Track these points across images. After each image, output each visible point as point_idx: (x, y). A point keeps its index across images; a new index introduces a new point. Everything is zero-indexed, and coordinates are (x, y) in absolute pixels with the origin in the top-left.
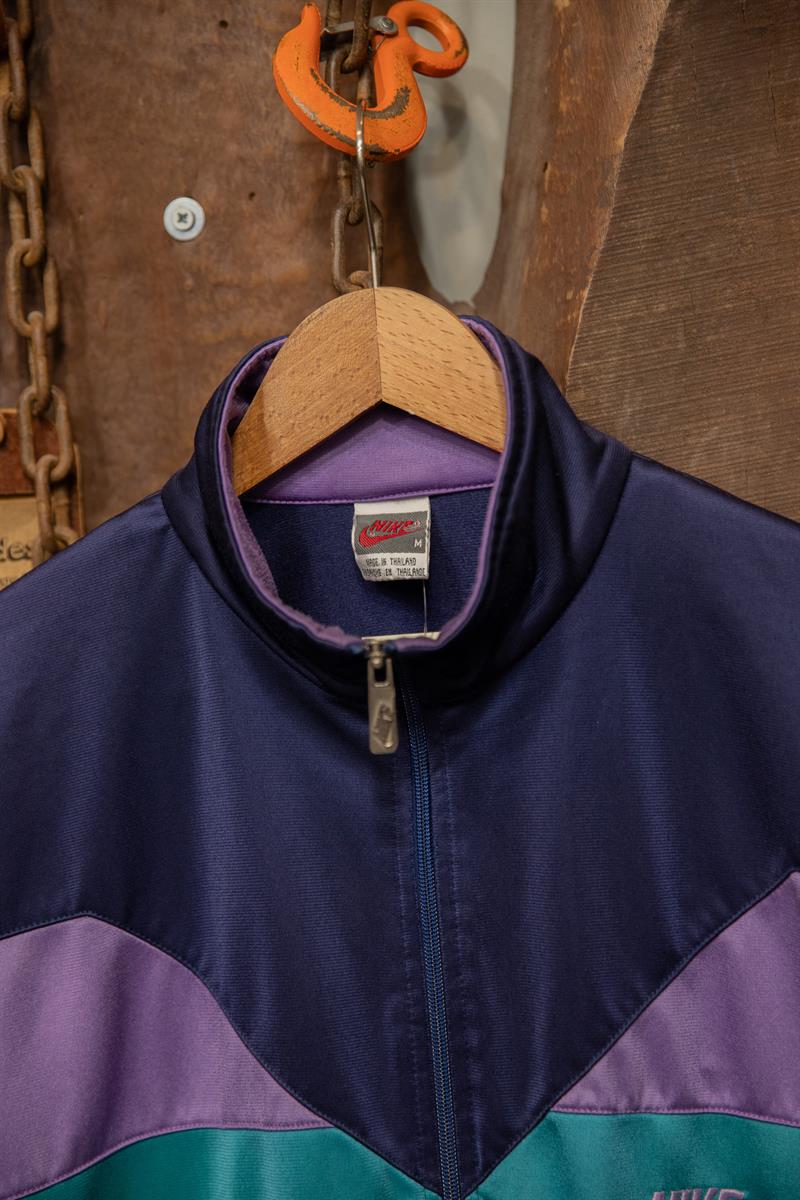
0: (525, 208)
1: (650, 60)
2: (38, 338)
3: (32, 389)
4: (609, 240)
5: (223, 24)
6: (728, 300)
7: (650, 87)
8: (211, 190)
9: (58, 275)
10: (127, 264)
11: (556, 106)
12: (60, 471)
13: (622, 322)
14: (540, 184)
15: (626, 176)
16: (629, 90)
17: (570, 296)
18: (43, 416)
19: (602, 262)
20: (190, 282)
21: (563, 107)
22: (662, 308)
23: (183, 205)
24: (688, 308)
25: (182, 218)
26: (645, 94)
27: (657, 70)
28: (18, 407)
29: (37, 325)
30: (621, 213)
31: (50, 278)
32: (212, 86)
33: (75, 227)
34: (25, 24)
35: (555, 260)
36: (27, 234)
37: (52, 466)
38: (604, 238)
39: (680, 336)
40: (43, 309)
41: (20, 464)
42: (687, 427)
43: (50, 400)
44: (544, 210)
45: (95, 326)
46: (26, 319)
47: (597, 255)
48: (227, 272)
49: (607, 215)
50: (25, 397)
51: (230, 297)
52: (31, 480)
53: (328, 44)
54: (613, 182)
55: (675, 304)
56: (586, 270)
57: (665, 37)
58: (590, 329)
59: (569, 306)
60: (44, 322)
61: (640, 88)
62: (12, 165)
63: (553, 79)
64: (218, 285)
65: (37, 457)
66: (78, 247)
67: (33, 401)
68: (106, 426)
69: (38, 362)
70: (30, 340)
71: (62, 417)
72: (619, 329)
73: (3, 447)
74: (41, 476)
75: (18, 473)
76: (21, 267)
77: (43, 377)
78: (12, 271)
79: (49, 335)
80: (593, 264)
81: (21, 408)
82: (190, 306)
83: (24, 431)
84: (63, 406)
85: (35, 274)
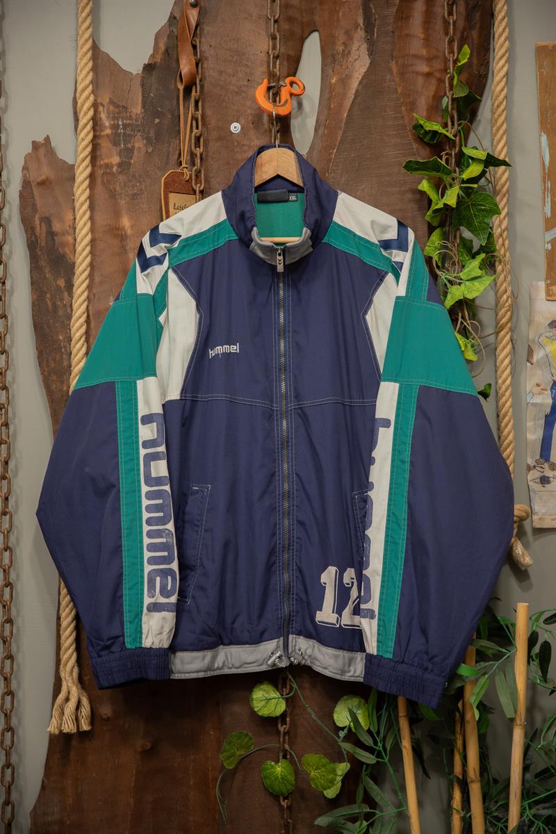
0: (321, 131)
1: (353, 96)
2: (198, 155)
3: (196, 167)
4: (341, 138)
5: (249, 80)
6: (369, 155)
7: (353, 102)
8: (243, 122)
10: (219, 139)
11: (330, 106)
12: (201, 188)
13: (343, 158)
14: (325, 125)
15: (346, 124)
16: (348, 103)
17: (331, 151)
18: (198, 173)
19: (340, 143)
20: (236, 144)
21: (332, 106)
22: (353, 155)
23: (235, 124)
24: (359, 156)
25: (235, 127)
26: (352, 104)
27: (355, 99)
28: (191, 172)
29: (198, 151)
30: (344, 132)
31: (202, 140)
32: (245, 95)
33: (207, 128)
34: (200, 76)
35: (328, 143)
36: (197, 128)
37: (200, 187)
39: (357, 162)
40: (200, 148)
41: (192, 187)
42: (357, 185)
43: (200, 171)
44: (326, 131)
45: (210, 154)
46: (195, 149)
47: (338, 142)
48: (246, 142)
49: (341, 132)
50: (194, 169)
51: (246, 148)
52: (194, 192)
53: (269, 89)
54: (343, 125)
55: (356, 155)
56: (335, 145)
57: (357, 91)
58: (336, 159)
59: (331, 154)
60: (200, 151)
61: (350, 103)
62: (195, 111)
63: (330, 99)
64: (243, 145)
65: (196, 185)
67: (196, 170)
69: (198, 161)
70: (196, 155)
71: (203, 175)
72: (342, 160)
73: (187, 181)
74: (198, 189)
75: (191, 189)
76: (196, 137)
77: (199, 165)
78: (193, 138)
79: (201, 155)
80: (337, 144)
81: (193, 172)
82: (235, 150)
83: (193, 178)
84: (203, 172)
85: (198, 139)
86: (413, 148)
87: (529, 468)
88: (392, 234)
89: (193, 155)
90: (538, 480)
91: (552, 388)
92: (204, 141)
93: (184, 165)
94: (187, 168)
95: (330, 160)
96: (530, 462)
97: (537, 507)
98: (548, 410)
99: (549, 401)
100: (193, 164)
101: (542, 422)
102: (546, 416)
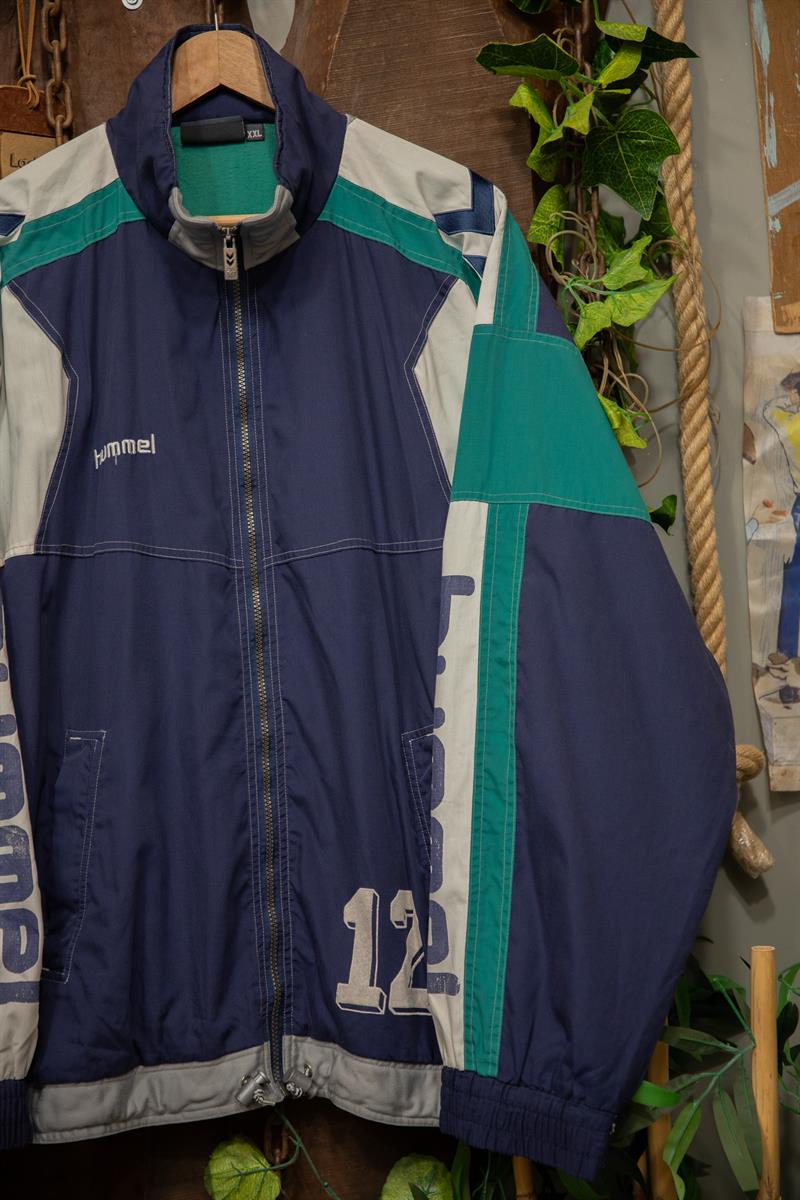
2: (57, 52)
3: (52, 81)
4: (348, 10)
6: (406, 42)
9: (66, 22)
10: (100, 22)
12: (67, 123)
13: (355, 50)
17: (329, 38)
18: (58, 90)
19: (346, 20)
20: (134, 31)
22: (374, 44)
24: (389, 45)
28: (44, 90)
29: (56, 48)
31: (62, 24)
35: (323, 22)
37: (63, 121)
38: (346, 8)
39: (383, 58)
40: (59, 40)
41: (47, 120)
42: (386, 104)
43: (62, 88)
45: (84, 54)
46: (50, 42)
47: (343, 17)
48: (154, 27)
50: (49, 83)
51: (156, 40)
52: (52, 130)
55: (380, 43)
56: (337, 25)
58: (339, 53)
59: (330, 43)
60: (59, 47)
64: (149, 34)
65: (55, 116)
66: (75, 12)
67: (53, 86)
68: (88, 107)
69: (57, 66)
70: (52, 54)
71: (68, 96)
72: (353, 54)
73: (37, 108)
74: (58, 124)
75: (45, 125)
76: (49, 17)
77: (58, 74)
78: (43, 19)
79: (63, 54)
80: (341, 21)
81: (47, 90)
82: (135, 44)
83: (49, 101)
84: (68, 90)
85: (54, 21)
86: (496, 27)
87: (757, 672)
88: (460, 200)
89: (47, 56)
90: (776, 696)
91: (794, 510)
92: (67, 29)
93: (27, 75)
94: (33, 80)
95: (327, 56)
96: (760, 659)
97: (779, 749)
98: (790, 554)
99: (792, 536)
100: (48, 74)
101: (779, 578)
102: (786, 566)
